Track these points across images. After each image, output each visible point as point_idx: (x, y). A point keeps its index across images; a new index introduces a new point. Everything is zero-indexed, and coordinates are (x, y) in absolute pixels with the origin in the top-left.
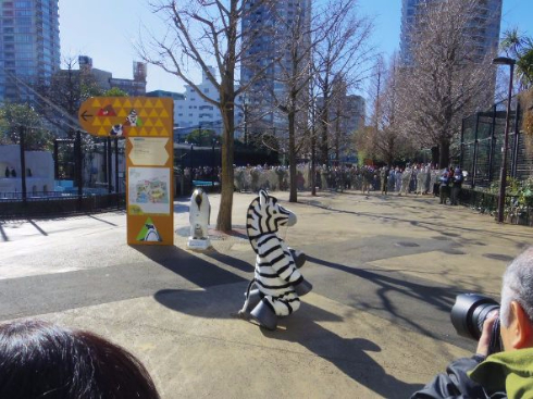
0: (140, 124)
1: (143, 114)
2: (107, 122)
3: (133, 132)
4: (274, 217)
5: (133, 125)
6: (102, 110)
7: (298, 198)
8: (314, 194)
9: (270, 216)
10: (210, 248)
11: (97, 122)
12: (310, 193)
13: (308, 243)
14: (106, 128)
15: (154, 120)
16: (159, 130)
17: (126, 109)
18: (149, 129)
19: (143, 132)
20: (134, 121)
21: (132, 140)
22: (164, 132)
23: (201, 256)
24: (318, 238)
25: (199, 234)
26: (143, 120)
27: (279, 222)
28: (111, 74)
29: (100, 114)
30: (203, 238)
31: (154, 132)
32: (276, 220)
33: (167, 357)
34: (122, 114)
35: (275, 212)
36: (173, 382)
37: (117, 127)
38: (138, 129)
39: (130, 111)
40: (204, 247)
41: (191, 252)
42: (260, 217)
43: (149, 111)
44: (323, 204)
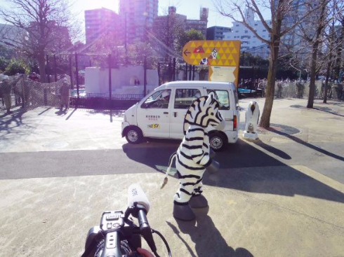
0: (219, 58)
1: (221, 51)
2: (199, 56)
3: (214, 63)
4: (210, 117)
5: (214, 58)
6: (196, 49)
7: (314, 105)
8: (325, 102)
9: (207, 115)
10: (257, 139)
11: (193, 56)
12: (322, 101)
13: (325, 141)
14: (198, 60)
15: (227, 55)
16: (230, 61)
17: (211, 48)
18: (224, 61)
19: (220, 63)
20: (215, 55)
21: (213, 68)
22: (234, 63)
23: (252, 144)
24: (334, 138)
25: (251, 130)
26: (221, 55)
27: (211, 123)
28: (186, 17)
29: (195, 52)
30: (254, 133)
31: (227, 63)
32: (210, 120)
33: (244, 211)
34: (208, 51)
35: (212, 114)
36: (252, 228)
37: (204, 59)
38: (217, 61)
39: (213, 50)
40: (254, 139)
41: (245, 141)
42: (200, 111)
43: (224, 49)
44: (333, 110)
